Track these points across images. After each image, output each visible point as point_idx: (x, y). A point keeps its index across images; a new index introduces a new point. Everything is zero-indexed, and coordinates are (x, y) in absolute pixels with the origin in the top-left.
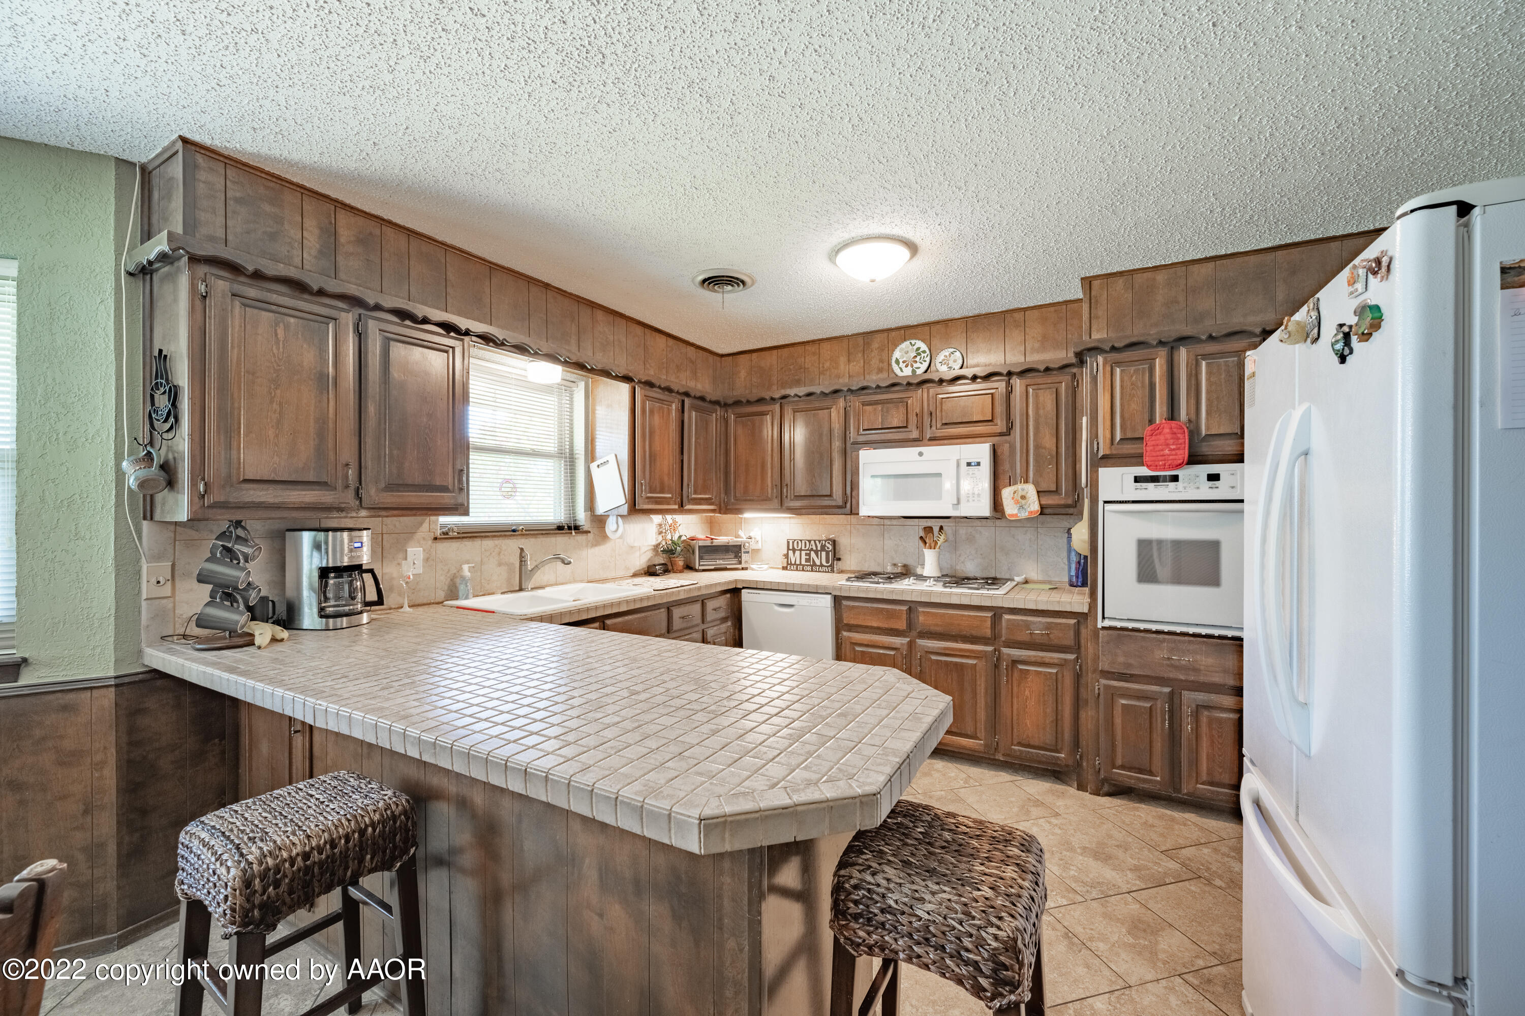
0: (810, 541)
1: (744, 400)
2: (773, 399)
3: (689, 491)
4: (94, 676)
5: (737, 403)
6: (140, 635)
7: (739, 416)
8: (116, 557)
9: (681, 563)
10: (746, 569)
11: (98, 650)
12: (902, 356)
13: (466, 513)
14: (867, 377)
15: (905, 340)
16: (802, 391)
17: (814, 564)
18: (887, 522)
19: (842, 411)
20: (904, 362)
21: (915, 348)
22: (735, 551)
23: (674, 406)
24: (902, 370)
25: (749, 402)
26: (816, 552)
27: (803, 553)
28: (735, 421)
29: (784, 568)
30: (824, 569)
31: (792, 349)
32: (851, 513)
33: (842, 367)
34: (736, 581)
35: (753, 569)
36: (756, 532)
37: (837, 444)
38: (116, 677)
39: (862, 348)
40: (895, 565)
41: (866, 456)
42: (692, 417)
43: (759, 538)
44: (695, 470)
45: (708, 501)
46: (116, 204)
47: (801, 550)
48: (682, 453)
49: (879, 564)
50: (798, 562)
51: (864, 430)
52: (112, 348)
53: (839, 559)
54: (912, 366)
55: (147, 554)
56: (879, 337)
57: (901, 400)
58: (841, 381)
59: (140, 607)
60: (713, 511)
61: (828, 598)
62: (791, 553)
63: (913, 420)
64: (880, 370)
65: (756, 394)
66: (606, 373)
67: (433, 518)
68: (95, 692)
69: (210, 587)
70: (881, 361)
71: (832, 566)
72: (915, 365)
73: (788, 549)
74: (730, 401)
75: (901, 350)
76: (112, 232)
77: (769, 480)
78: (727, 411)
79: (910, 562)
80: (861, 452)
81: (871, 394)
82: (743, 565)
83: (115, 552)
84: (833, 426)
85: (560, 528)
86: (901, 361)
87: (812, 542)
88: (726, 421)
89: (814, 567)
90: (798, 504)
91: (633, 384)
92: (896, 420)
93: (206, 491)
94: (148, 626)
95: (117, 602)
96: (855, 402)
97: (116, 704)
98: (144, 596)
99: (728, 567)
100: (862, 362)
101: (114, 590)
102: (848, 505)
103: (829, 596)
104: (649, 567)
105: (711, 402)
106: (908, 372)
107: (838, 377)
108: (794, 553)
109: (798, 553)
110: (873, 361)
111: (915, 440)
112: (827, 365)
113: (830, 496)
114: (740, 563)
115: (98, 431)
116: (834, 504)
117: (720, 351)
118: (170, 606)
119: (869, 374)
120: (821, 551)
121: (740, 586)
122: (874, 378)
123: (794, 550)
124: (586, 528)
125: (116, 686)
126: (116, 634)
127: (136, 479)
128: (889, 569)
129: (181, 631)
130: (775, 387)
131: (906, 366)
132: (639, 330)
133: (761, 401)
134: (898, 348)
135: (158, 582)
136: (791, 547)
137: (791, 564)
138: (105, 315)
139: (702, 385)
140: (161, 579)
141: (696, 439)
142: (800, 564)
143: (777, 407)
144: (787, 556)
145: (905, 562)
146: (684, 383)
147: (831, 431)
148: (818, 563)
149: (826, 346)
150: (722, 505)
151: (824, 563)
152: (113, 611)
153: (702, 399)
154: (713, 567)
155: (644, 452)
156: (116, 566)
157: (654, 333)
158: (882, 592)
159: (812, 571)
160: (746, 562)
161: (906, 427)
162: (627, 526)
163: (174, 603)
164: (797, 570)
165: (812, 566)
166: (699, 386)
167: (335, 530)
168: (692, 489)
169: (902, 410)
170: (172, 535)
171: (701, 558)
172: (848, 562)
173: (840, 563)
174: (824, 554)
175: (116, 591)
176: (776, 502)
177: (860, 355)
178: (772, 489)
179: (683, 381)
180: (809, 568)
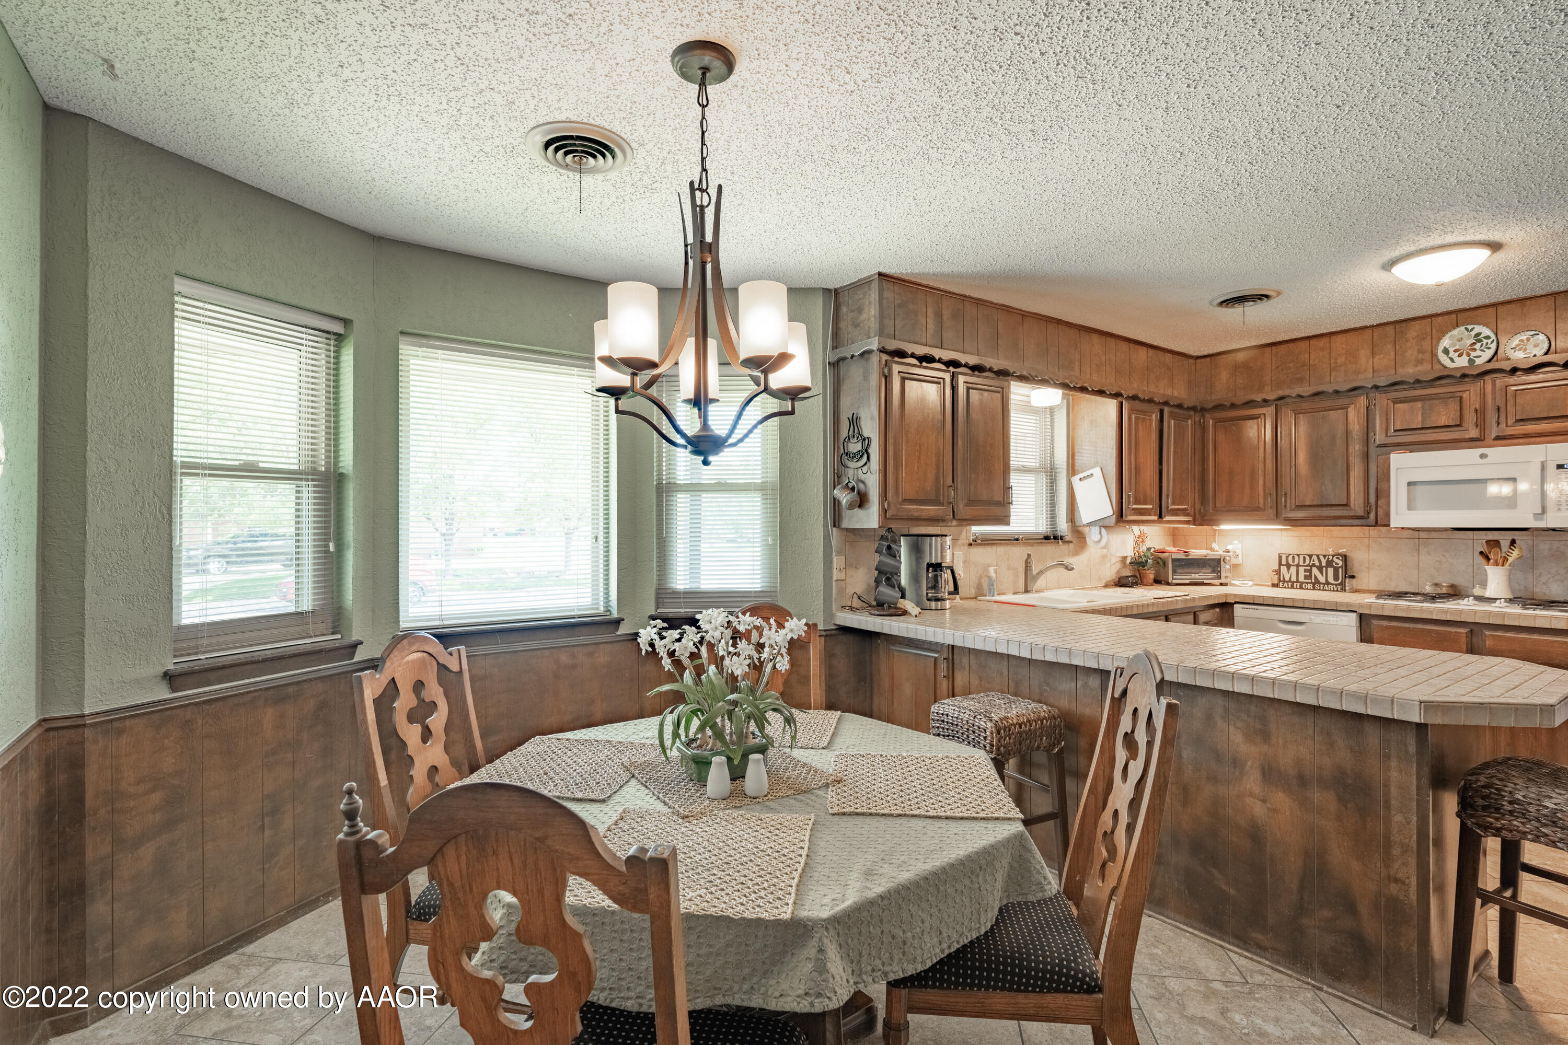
0: (1310, 556)
1: (1228, 404)
2: (1265, 401)
3: (1169, 502)
5: (1219, 407)
7: (1217, 421)
8: (823, 551)
9: (1152, 576)
10: (1226, 584)
12: (1453, 345)
13: (1008, 523)
14: (1400, 371)
15: (1457, 326)
16: (1306, 390)
17: (1317, 581)
18: (1422, 535)
19: (1363, 410)
20: (1455, 351)
21: (1473, 333)
22: (1214, 565)
23: (1154, 416)
24: (1452, 360)
25: (1233, 406)
26: (1320, 568)
27: (1301, 569)
28: (1215, 426)
29: (1274, 585)
30: (1331, 587)
31: (1291, 345)
32: (1376, 524)
33: (1363, 361)
34: (1226, 595)
35: (1234, 585)
36: (1234, 546)
37: (1356, 448)
38: (825, 631)
39: (1392, 338)
40: (1436, 585)
41: (1398, 460)
42: (1170, 425)
43: (1239, 552)
44: (1174, 479)
45: (1184, 512)
46: (823, 318)
47: (1298, 566)
48: (1161, 463)
49: (1411, 583)
50: (1294, 579)
51: (1395, 431)
52: (821, 414)
53: (1353, 577)
54: (1468, 355)
55: (835, 546)
56: (1417, 325)
57: (1452, 395)
58: (1361, 376)
59: (833, 586)
60: (1188, 522)
61: (1354, 616)
62: (1284, 569)
63: (1470, 417)
64: (1419, 362)
65: (1242, 398)
66: (1083, 389)
67: (968, 527)
70: (1421, 351)
71: (1343, 585)
72: (1473, 354)
73: (1280, 564)
74: (1210, 406)
75: (1451, 338)
76: (821, 338)
77: (1261, 488)
78: (1204, 416)
79: (1460, 581)
80: (1392, 455)
81: (1405, 390)
82: (1223, 581)
83: (823, 548)
84: (1350, 427)
85: (1047, 538)
86: (1451, 350)
87: (1315, 557)
88: (1204, 428)
89: (1316, 584)
90: (1301, 514)
91: (1120, 399)
92: (1444, 418)
93: (888, 508)
94: (836, 599)
95: (824, 581)
96: (1381, 400)
98: (835, 578)
99: (1206, 581)
100: (1392, 354)
101: (822, 573)
102: (1372, 516)
103: (1354, 614)
104: (1120, 579)
105: (1189, 409)
106: (1462, 362)
107: (1357, 372)
108: (1288, 568)
109: (1293, 569)
110: (1409, 352)
111: (1472, 440)
112: (1341, 360)
113: (1347, 505)
114: (1220, 578)
116: (1351, 514)
117: (1196, 354)
118: (844, 586)
119: (1403, 367)
120: (1327, 567)
121: (1231, 600)
122: (1411, 371)
123: (1288, 566)
124: (1067, 538)
125: (826, 636)
126: (824, 602)
128: (1428, 589)
129: (849, 604)
130: (1268, 388)
131: (1460, 355)
132: (1124, 346)
133: (1250, 404)
134: (1448, 335)
135: (840, 569)
136: (1284, 562)
137: (1284, 581)
139: (1178, 391)
140: (841, 567)
141: (1175, 448)
142: (1297, 581)
143: (1269, 411)
144: (1278, 572)
145: (1452, 582)
146: (1162, 391)
147: (1347, 433)
148: (1322, 580)
149: (1338, 341)
150: (1197, 516)
151: (1331, 580)
152: (822, 587)
153: (1180, 406)
154: (1188, 582)
155: (1131, 464)
156: (823, 558)
157: (1137, 347)
158: (1431, 612)
159: (1314, 589)
160: (1226, 577)
161: (1459, 425)
162: (1110, 536)
163: (846, 584)
164: (1292, 587)
165: (1314, 584)
166: (1176, 394)
167: (937, 536)
168: (1170, 501)
169: (1454, 406)
170: (845, 538)
171: (1174, 572)
172: (1365, 581)
173: (1354, 581)
174: (1331, 571)
175: (824, 574)
176: (1271, 512)
177: (1389, 346)
178: (1265, 498)
179: (1162, 389)
180: (1311, 586)
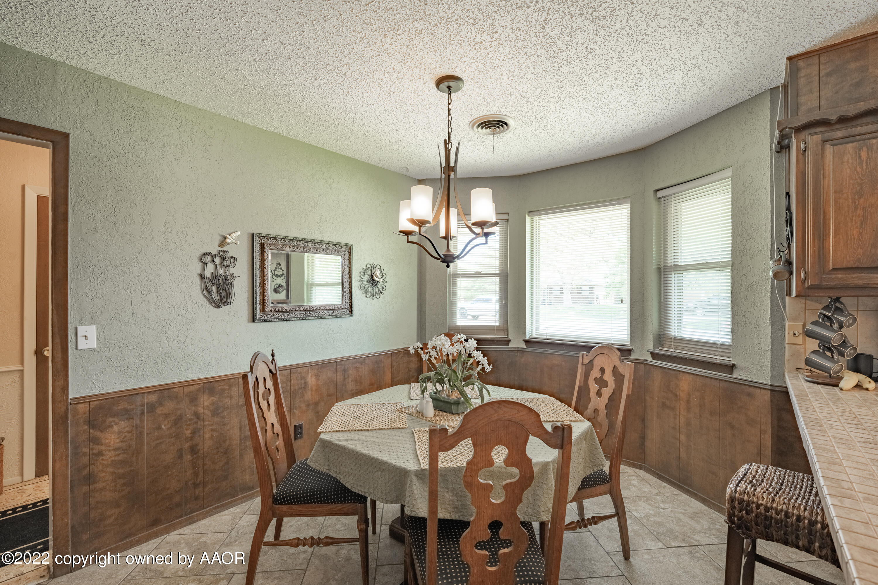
4: (762, 382)
6: (784, 365)
8: (771, 317)
11: (763, 368)
38: (771, 386)
46: (771, 115)
52: (769, 198)
55: (788, 316)
59: (785, 348)
68: (762, 390)
69: (819, 341)
76: (769, 132)
83: (771, 314)
93: (805, 278)
94: (789, 360)
95: (772, 343)
97: (771, 401)
98: (787, 342)
101: (770, 336)
115: (763, 246)
118: (803, 350)
125: (771, 390)
126: (771, 361)
127: (773, 271)
135: (795, 334)
138: (766, 180)
140: (796, 333)
152: (770, 348)
156: (772, 322)
163: (805, 348)
170: (804, 306)
175: (771, 337)
